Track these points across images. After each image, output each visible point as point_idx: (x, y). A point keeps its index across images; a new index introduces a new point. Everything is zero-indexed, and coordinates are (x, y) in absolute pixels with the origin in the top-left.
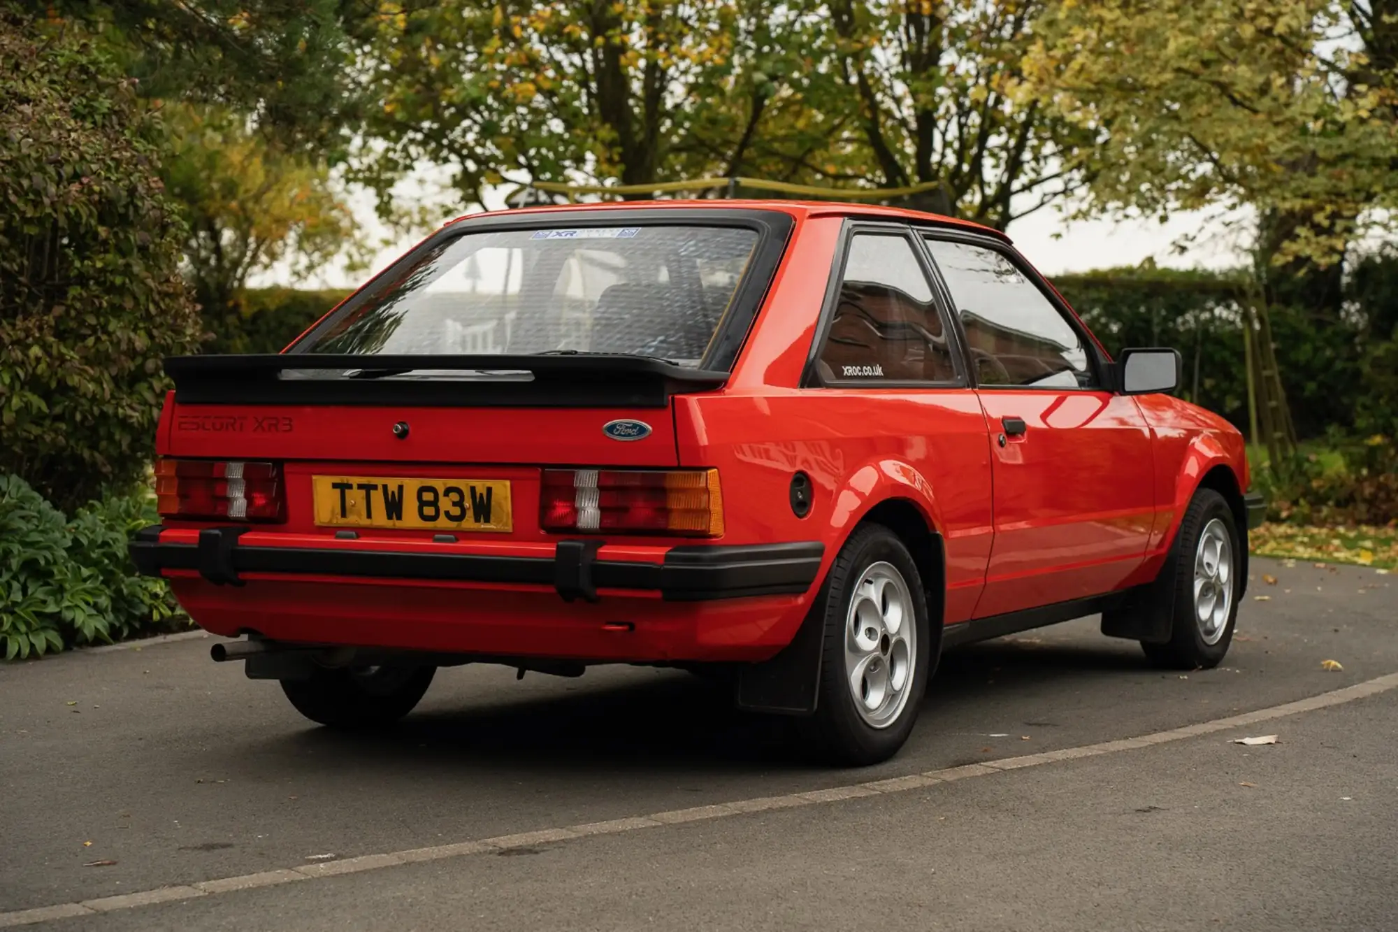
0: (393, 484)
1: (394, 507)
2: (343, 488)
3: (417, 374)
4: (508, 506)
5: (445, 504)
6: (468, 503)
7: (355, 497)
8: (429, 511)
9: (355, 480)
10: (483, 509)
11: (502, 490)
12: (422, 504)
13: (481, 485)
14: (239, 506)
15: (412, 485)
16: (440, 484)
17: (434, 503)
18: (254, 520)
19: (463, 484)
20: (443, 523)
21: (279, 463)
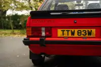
0: (73, 30)
1: (73, 33)
2: (63, 31)
3: (72, 13)
4: (95, 33)
5: (83, 33)
6: (87, 33)
7: (66, 32)
8: (79, 34)
9: (66, 30)
10: (90, 33)
11: (94, 31)
12: (78, 33)
13: (90, 30)
14: (43, 34)
15: (76, 30)
16: (82, 30)
17: (81, 33)
18: (46, 36)
19: (86, 30)
20: (82, 36)
21: (51, 27)
